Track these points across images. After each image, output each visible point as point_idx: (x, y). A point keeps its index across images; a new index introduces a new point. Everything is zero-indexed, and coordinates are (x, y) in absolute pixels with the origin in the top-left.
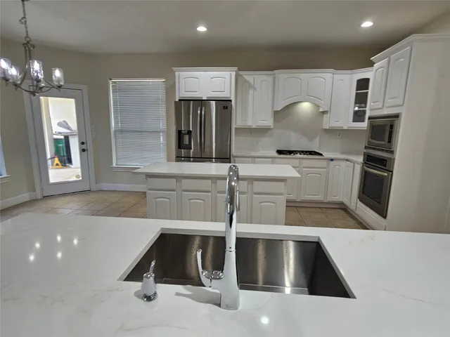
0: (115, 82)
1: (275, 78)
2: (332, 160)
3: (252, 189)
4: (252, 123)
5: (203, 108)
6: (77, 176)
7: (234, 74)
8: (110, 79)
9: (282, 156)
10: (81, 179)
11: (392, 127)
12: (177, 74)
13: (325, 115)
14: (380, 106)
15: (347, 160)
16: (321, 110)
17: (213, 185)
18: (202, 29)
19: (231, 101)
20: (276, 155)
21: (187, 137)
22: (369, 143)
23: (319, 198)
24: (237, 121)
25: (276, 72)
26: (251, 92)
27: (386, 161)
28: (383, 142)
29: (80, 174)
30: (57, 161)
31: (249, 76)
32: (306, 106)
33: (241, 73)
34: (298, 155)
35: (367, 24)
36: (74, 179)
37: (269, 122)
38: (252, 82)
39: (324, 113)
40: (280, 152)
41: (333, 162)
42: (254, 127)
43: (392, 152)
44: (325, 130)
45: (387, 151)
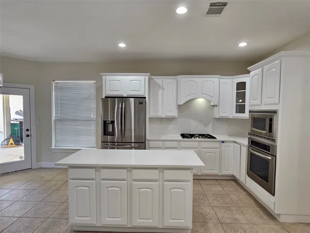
0: (57, 83)
1: (177, 81)
2: (223, 142)
3: (163, 177)
4: (161, 114)
5: (124, 104)
6: (21, 157)
7: (147, 78)
8: (54, 81)
9: (185, 139)
10: (23, 159)
11: (271, 120)
12: (104, 77)
13: (215, 108)
14: (260, 103)
15: (235, 142)
16: (212, 104)
17: (129, 173)
18: (122, 45)
19: (145, 98)
20: (181, 138)
21: (110, 126)
22: (252, 130)
23: (216, 172)
24: (150, 113)
25: (178, 77)
26: (160, 91)
27: (269, 147)
28: (265, 132)
29: (23, 155)
30: (11, 141)
31: (159, 80)
32: (201, 101)
33: (153, 77)
34: (197, 139)
35: (243, 45)
36: (18, 159)
37: (174, 113)
38: (161, 84)
39: (214, 106)
40: (183, 136)
41: (223, 143)
42: (163, 117)
43: (274, 140)
44: (216, 119)
45: (268, 139)
